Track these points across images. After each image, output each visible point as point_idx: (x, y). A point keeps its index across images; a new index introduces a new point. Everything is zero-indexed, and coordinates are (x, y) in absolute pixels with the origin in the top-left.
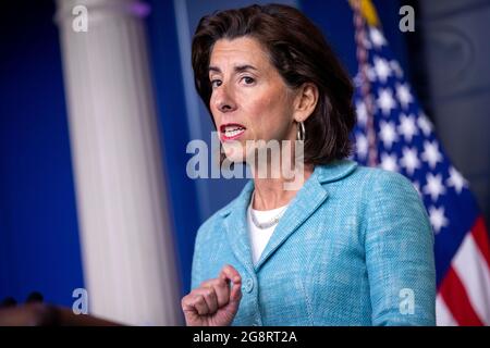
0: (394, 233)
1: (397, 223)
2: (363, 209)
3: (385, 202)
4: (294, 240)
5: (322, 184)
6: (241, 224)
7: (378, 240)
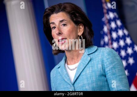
0: (114, 68)
1: (114, 64)
2: (103, 61)
3: (109, 58)
4: (83, 73)
5: (88, 55)
6: (65, 71)
7: (109, 70)
